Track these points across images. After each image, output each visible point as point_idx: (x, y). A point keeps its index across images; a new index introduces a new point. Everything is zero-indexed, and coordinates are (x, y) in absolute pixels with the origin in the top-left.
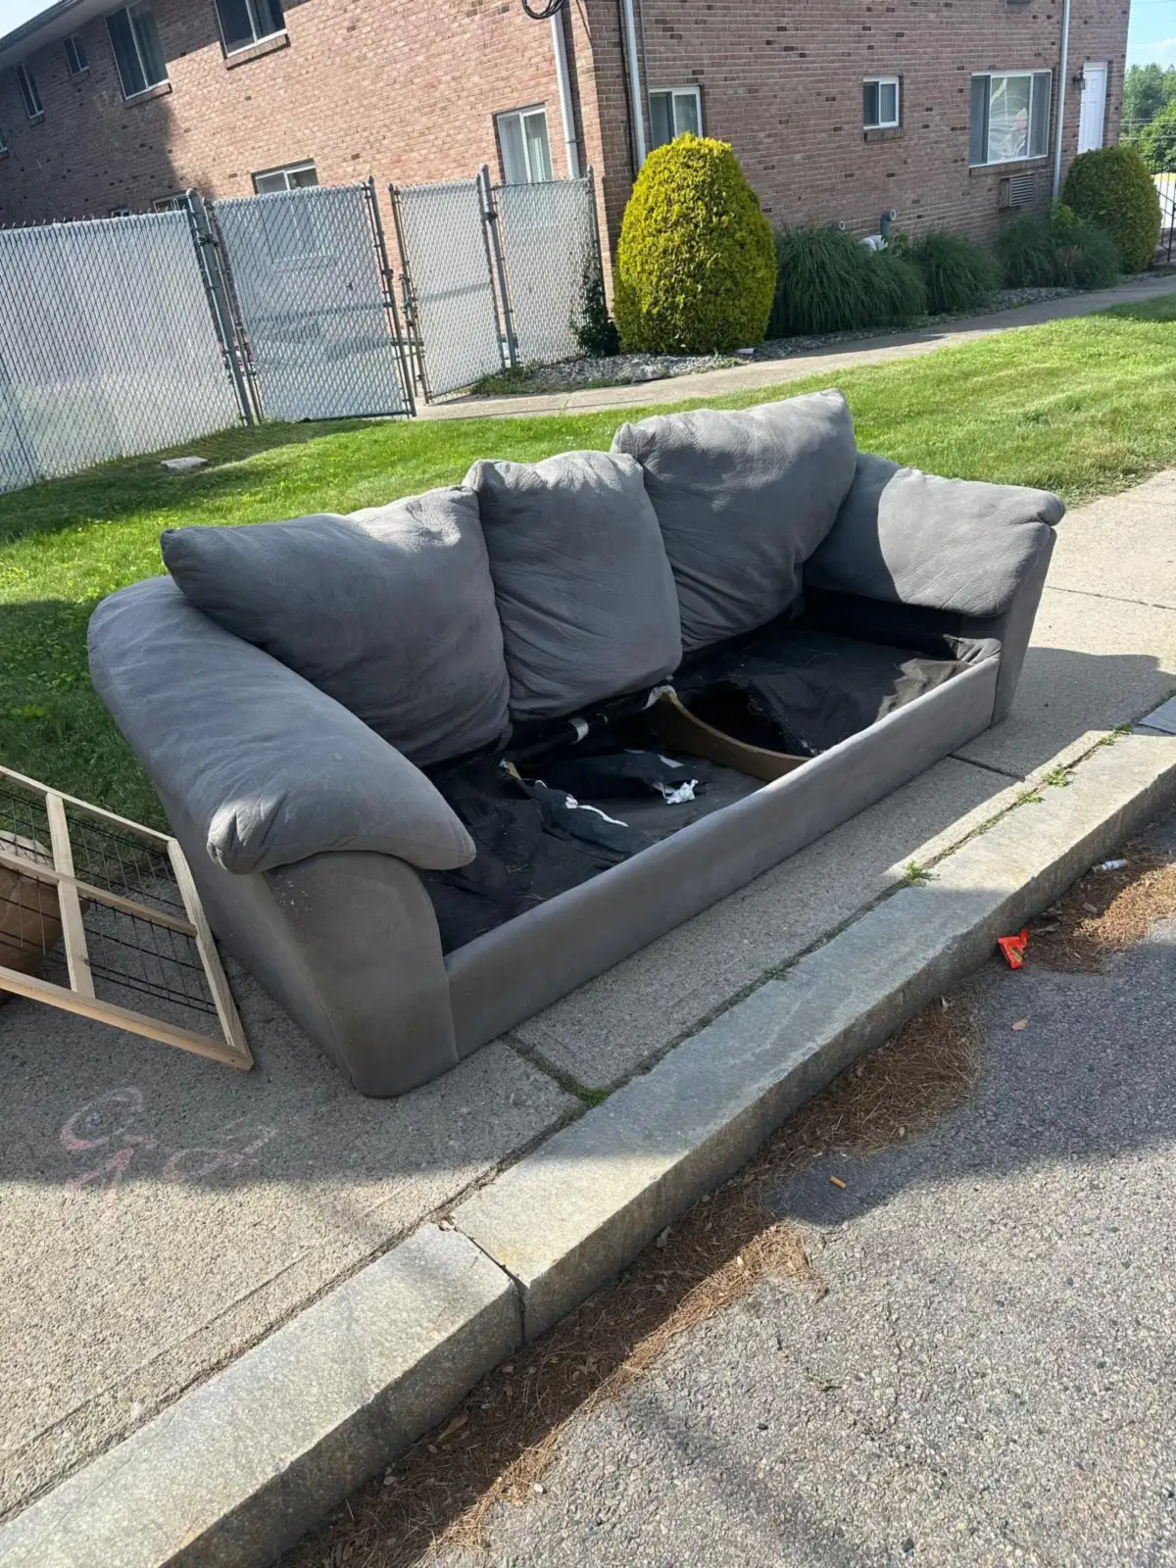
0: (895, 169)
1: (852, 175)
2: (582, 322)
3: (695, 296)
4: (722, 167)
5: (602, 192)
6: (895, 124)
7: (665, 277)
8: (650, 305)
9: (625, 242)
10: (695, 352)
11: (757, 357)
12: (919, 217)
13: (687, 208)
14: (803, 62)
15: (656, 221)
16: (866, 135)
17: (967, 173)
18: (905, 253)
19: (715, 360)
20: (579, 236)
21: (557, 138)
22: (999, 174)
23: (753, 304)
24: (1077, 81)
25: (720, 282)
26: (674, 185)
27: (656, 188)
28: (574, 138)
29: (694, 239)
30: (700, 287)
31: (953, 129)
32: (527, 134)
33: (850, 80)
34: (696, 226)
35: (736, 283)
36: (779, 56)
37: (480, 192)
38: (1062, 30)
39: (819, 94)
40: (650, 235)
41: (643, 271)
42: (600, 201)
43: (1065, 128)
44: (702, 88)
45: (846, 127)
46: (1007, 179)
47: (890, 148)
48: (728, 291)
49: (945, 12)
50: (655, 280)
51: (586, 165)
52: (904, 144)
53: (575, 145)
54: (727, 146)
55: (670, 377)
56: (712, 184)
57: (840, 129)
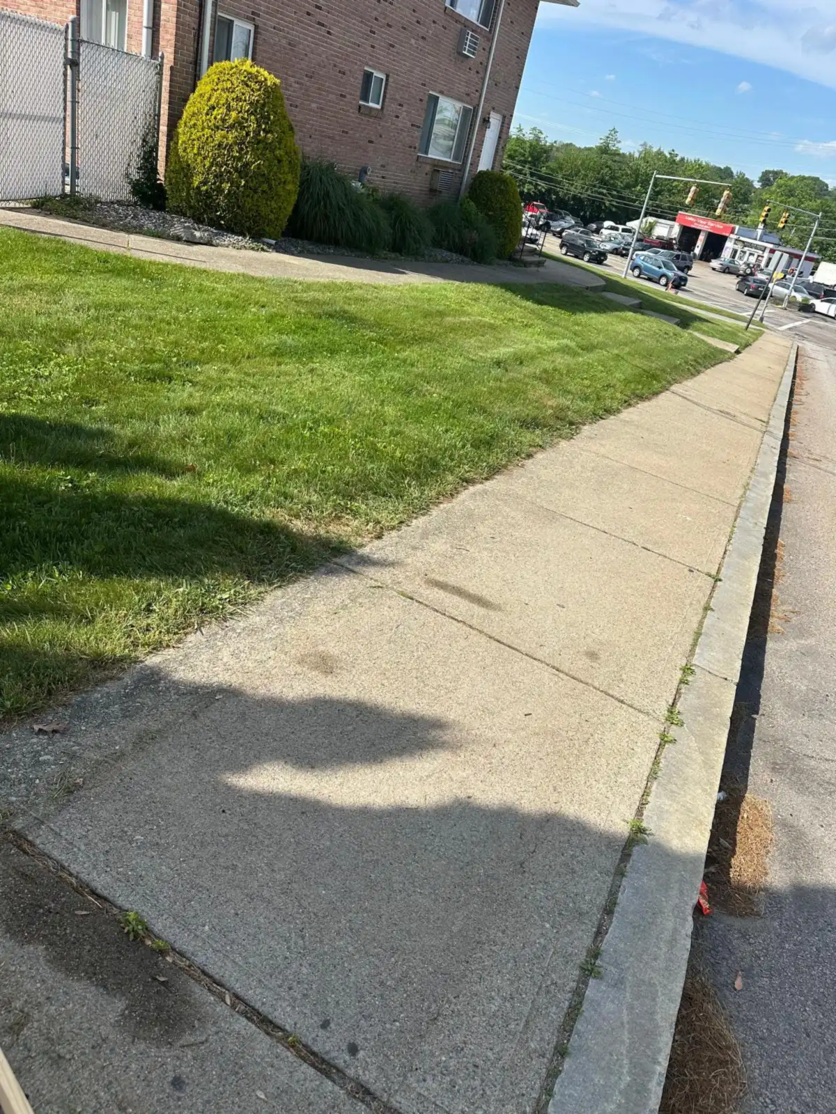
0: (373, 138)
1: (347, 133)
2: (135, 176)
3: (238, 188)
4: (271, 93)
5: (168, 78)
6: (379, 107)
7: (217, 165)
8: (201, 183)
9: (185, 125)
10: (230, 230)
11: (278, 248)
12: (383, 177)
13: (243, 118)
14: (328, 38)
15: (215, 118)
16: (360, 107)
17: (415, 158)
18: (375, 201)
19: (246, 241)
20: (142, 106)
21: (135, 19)
22: (435, 166)
23: (280, 208)
24: (486, 121)
25: (260, 183)
26: (234, 95)
27: (219, 92)
28: (151, 25)
29: (244, 143)
30: (243, 183)
31: (412, 125)
32: (107, 5)
33: (356, 64)
34: (248, 134)
35: (270, 188)
36: (313, 27)
37: (66, 39)
38: (483, 84)
39: (335, 66)
40: (209, 127)
41: (199, 154)
42: (166, 84)
43: (474, 149)
44: (256, 27)
45: (348, 96)
46: (438, 171)
47: (373, 123)
48: (264, 192)
49: (421, 42)
50: (208, 164)
51: (158, 50)
52: (382, 123)
53: (150, 31)
54: (278, 81)
55: (212, 245)
56: (264, 105)
57: (344, 96)
